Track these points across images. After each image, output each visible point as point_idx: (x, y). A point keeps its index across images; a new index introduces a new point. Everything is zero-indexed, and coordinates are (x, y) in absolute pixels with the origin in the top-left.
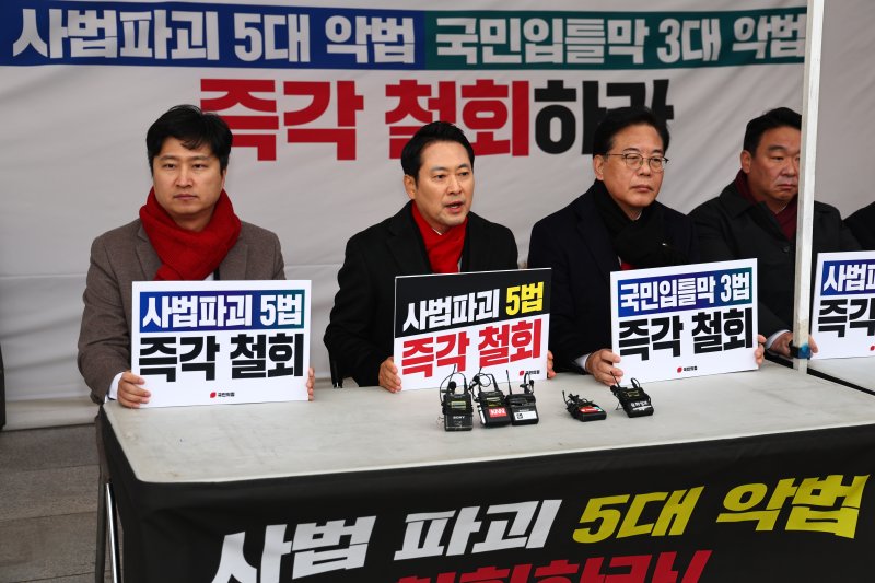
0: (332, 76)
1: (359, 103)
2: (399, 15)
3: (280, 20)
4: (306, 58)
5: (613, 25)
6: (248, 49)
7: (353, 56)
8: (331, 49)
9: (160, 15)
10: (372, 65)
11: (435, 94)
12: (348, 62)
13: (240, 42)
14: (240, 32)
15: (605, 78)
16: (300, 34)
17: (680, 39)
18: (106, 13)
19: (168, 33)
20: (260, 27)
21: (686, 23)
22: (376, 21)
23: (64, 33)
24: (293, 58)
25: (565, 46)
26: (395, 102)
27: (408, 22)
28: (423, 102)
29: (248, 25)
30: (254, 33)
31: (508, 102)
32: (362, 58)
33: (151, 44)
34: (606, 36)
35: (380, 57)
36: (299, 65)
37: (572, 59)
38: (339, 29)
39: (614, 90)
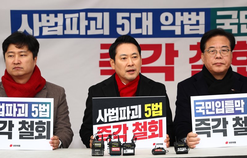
0: (163, 41)
1: (176, 54)
2: (197, 11)
3: (138, 15)
4: (150, 33)
6: (123, 29)
7: (174, 31)
8: (163, 28)
9: (83, 15)
10: (183, 35)
12: (171, 34)
13: (119, 26)
14: (119, 22)
16: (148, 22)
18: (59, 15)
19: (86, 23)
20: (129, 19)
22: (186, 14)
23: (40, 25)
24: (144, 33)
26: (194, 53)
27: (202, 14)
29: (123, 18)
30: (126, 22)
32: (178, 32)
33: (78, 28)
35: (187, 31)
36: (147, 36)
38: (167, 19)
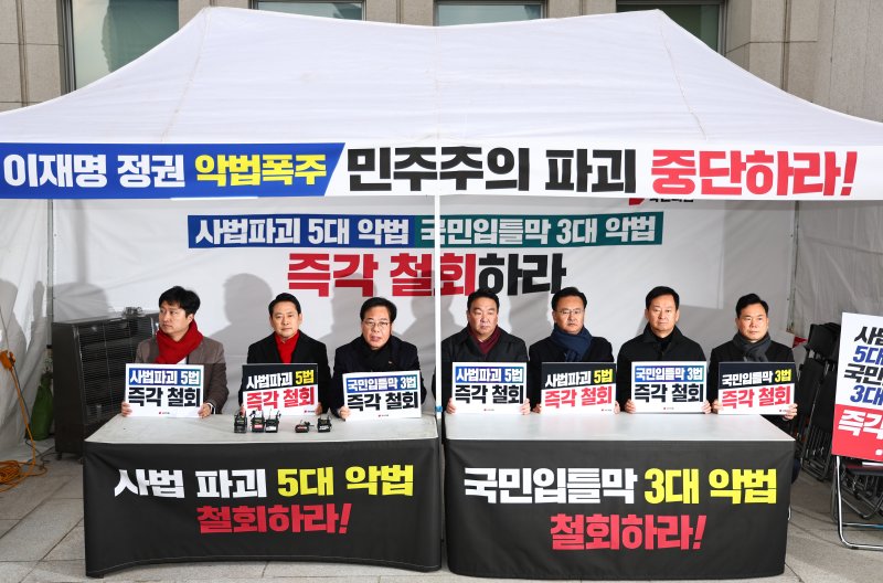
0: (361, 252)
1: (376, 266)
2: (400, 218)
3: (333, 222)
4: (347, 242)
5: (528, 222)
6: (316, 238)
7: (373, 241)
8: (361, 237)
9: (270, 221)
10: (383, 245)
11: (419, 261)
12: (370, 244)
13: (312, 234)
14: (312, 229)
15: (522, 252)
16: (344, 230)
17: (571, 230)
18: (243, 220)
19: (274, 230)
20: (322, 226)
21: (575, 221)
22: (387, 221)
23: (222, 231)
24: (340, 242)
25: (498, 234)
26: (396, 266)
27: (406, 222)
28: (412, 266)
29: (316, 225)
30: (319, 229)
31: (463, 266)
32: (378, 241)
33: (265, 236)
34: (524, 229)
35: (388, 241)
36: (343, 246)
37: (502, 242)
38: (365, 226)
39: (528, 259)
